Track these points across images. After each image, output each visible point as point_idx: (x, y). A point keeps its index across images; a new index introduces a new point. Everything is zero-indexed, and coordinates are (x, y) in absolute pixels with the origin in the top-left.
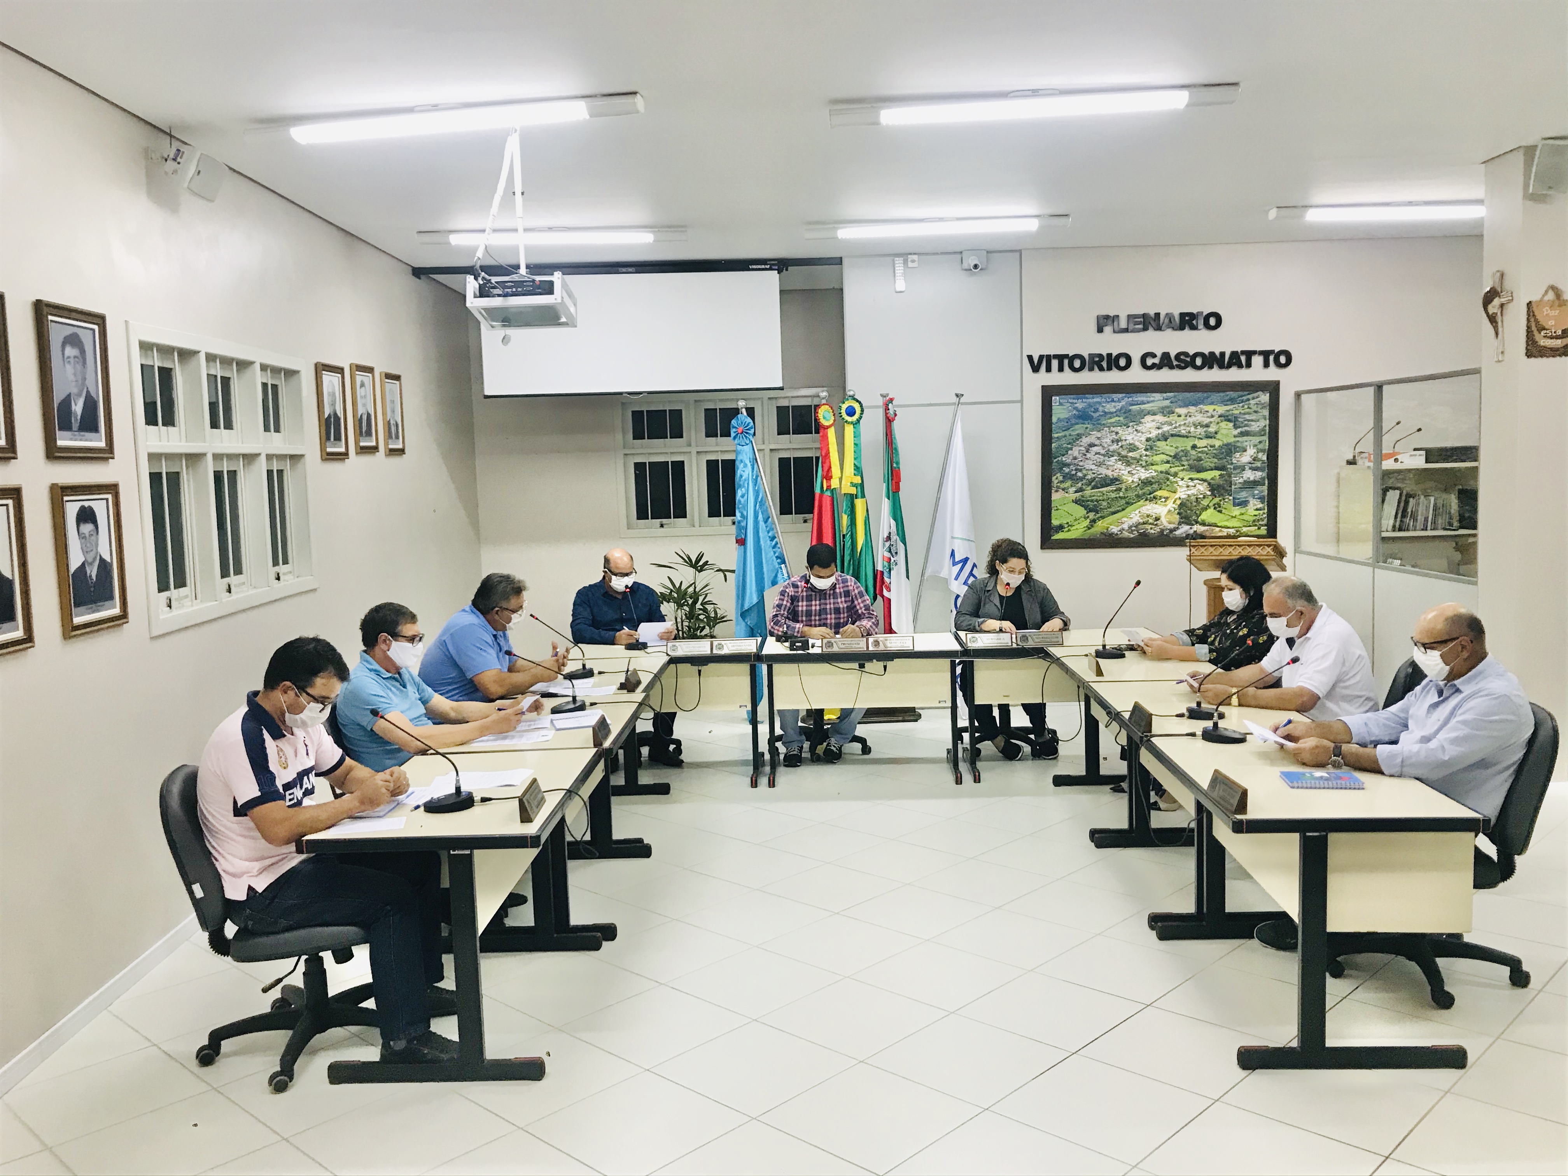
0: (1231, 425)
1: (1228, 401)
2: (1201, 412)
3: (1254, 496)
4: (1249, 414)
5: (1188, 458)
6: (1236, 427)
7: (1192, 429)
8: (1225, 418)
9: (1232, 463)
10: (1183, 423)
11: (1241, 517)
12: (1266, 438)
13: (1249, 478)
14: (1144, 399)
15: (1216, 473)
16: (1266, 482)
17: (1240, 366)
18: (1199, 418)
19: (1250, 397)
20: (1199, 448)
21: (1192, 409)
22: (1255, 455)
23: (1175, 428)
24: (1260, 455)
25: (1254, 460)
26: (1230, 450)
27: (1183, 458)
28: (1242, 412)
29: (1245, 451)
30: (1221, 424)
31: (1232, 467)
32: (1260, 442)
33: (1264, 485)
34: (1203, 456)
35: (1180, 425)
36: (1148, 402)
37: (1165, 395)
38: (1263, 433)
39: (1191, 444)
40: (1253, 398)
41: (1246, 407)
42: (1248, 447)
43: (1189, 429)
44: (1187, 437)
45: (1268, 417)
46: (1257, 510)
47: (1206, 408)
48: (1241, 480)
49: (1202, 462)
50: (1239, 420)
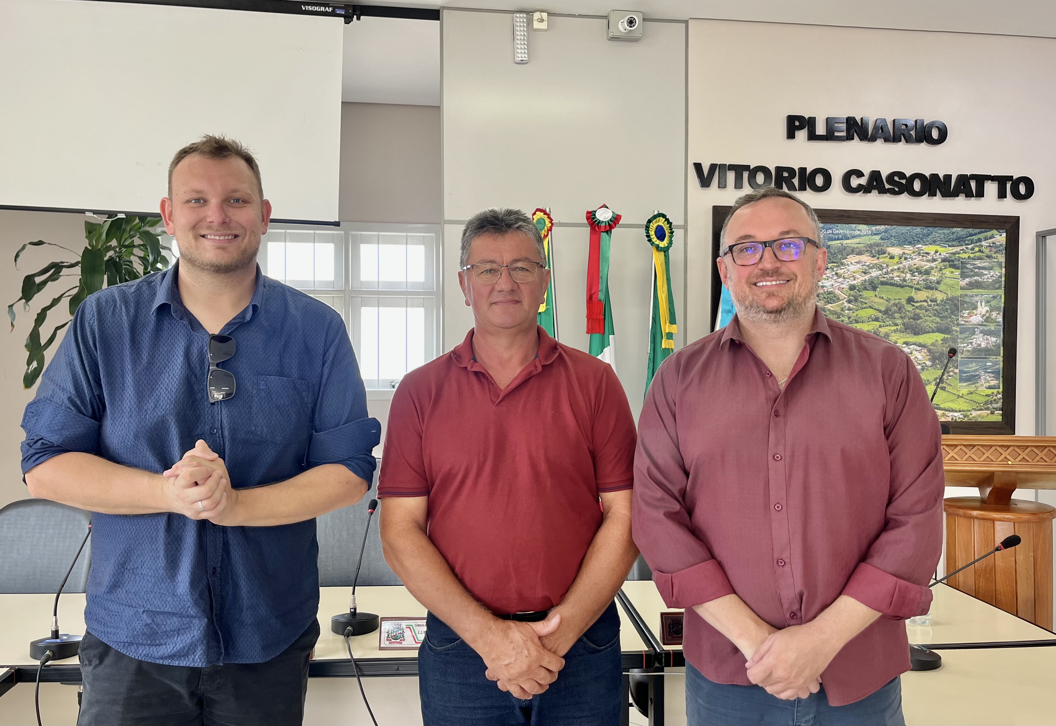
0: (957, 273)
1: (953, 241)
2: (919, 254)
3: (986, 369)
4: (980, 258)
5: (903, 315)
6: (963, 276)
7: (908, 276)
8: (950, 262)
9: (958, 325)
10: (896, 267)
11: (969, 397)
12: (1001, 292)
13: (980, 345)
14: (848, 232)
15: (939, 337)
16: (1002, 352)
17: (969, 194)
18: (917, 261)
19: (981, 236)
20: (917, 302)
21: (909, 249)
22: (987, 315)
23: (887, 273)
24: (994, 314)
25: (986, 320)
26: (956, 305)
27: (897, 315)
28: (972, 256)
29: (976, 308)
30: (944, 271)
31: (958, 329)
32: (994, 297)
33: (999, 355)
34: (922, 313)
35: (892, 270)
36: (854, 237)
37: (874, 228)
38: (997, 285)
39: (907, 296)
40: (986, 239)
41: (977, 249)
42: (979, 304)
43: (904, 275)
44: (902, 287)
45: (1004, 265)
46: (990, 388)
47: (926, 248)
48: (969, 348)
49: (919, 322)
50: (968, 266)
